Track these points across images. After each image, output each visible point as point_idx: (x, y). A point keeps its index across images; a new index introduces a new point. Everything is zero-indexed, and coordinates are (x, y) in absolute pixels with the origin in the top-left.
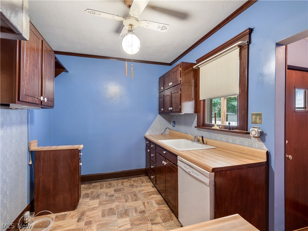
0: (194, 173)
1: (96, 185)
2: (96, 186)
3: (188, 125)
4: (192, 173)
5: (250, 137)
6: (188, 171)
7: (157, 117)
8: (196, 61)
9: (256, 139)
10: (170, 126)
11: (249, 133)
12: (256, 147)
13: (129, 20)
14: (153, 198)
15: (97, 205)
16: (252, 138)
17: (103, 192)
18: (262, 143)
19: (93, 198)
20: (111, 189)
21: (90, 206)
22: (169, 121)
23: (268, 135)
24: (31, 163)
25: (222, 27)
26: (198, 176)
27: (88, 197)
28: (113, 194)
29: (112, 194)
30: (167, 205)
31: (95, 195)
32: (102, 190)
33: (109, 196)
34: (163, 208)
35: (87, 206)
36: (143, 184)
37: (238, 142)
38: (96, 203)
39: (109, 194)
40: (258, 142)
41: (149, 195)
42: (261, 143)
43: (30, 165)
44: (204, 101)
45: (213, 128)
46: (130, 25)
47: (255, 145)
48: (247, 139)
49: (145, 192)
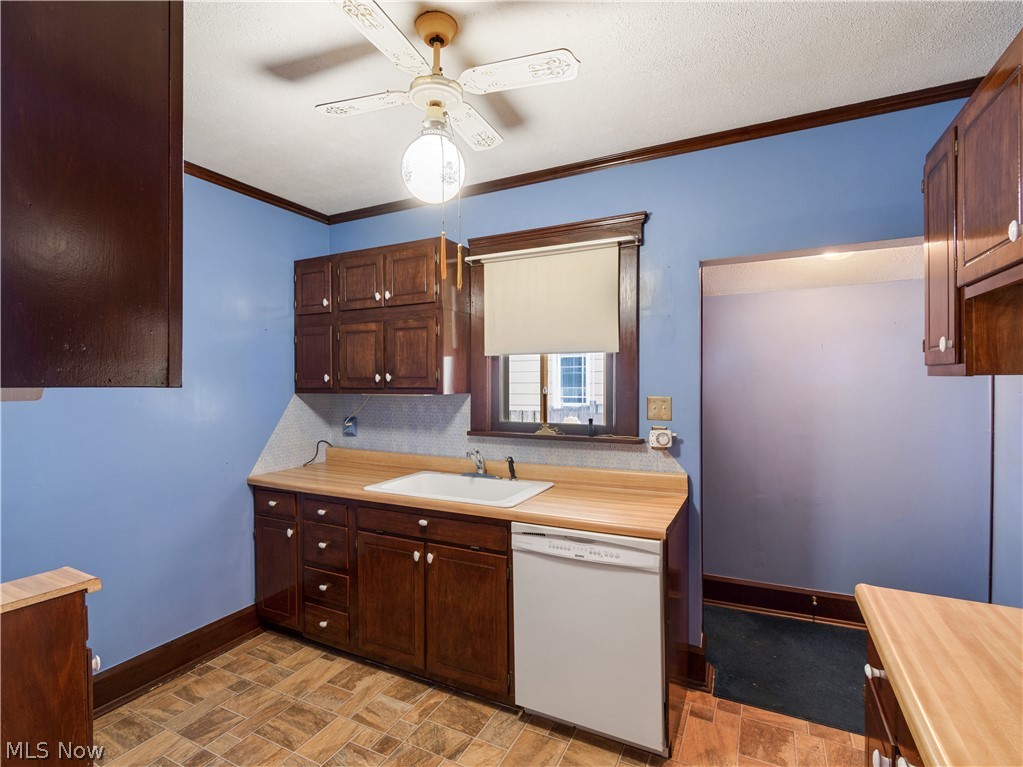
0: (599, 554)
3: (428, 428)
4: (589, 557)
5: (646, 451)
6: (571, 555)
7: (290, 405)
8: (470, 241)
9: (660, 453)
10: (333, 434)
11: (642, 442)
12: (660, 468)
13: (446, 91)
14: (368, 689)
16: (650, 450)
18: (674, 460)
22: (329, 418)
23: (685, 441)
25: (561, 177)
26: (617, 557)
30: (431, 690)
34: (432, 701)
36: (283, 664)
37: (592, 462)
40: (664, 459)
41: (345, 686)
42: (672, 460)
44: (495, 359)
45: (538, 433)
46: (436, 104)
47: (657, 466)
48: (638, 454)
49: (320, 684)
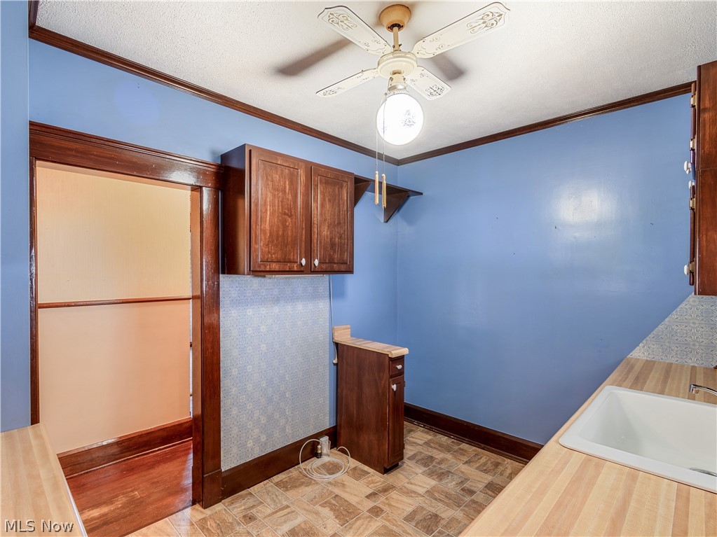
1: (465, 451)
2: (463, 452)
15: (421, 491)
17: (463, 472)
19: (431, 474)
20: (485, 476)
21: (411, 484)
24: (335, 361)
27: (425, 465)
28: (475, 489)
29: (472, 488)
31: (441, 469)
32: (464, 468)
33: (463, 490)
35: (407, 480)
38: (425, 486)
39: (466, 485)
43: (334, 364)
